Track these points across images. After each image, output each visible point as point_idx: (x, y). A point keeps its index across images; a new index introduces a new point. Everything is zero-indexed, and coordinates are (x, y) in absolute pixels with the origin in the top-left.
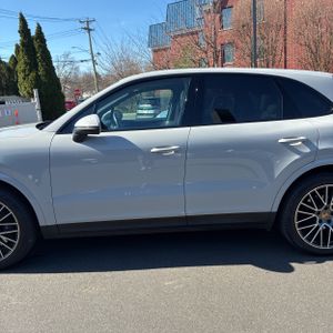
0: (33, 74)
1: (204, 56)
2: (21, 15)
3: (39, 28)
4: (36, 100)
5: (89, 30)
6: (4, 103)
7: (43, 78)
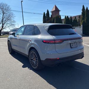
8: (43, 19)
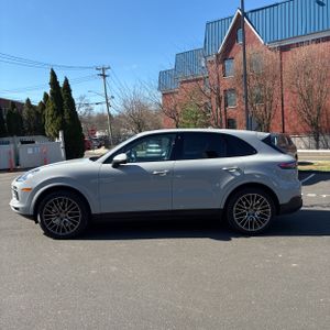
0: (59, 118)
1: (208, 101)
2: (52, 70)
4: (60, 139)
5: (104, 76)
6: (33, 142)
7: (68, 122)
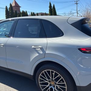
2: (50, 2)
3: (54, 5)
8: (6, 14)
